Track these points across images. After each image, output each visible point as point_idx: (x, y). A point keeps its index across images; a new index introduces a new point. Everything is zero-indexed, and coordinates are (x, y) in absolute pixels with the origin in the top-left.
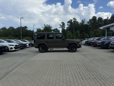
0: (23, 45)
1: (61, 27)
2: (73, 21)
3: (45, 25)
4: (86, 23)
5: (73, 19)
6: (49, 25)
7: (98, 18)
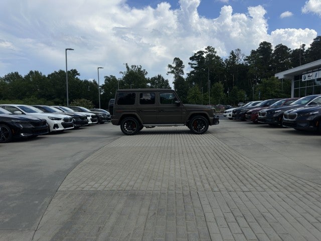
0: (80, 120)
1: (173, 72)
2: (204, 55)
3: (128, 67)
4: (243, 60)
5: (206, 49)
6: (139, 67)
7: (276, 47)
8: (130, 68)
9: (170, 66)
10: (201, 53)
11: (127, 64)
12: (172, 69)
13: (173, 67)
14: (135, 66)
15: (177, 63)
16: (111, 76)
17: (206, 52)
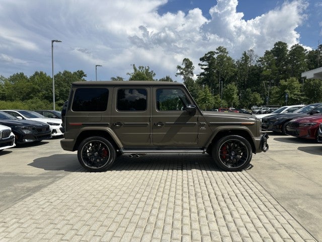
1: (182, 73)
3: (135, 69)
4: (255, 62)
5: (217, 49)
6: (147, 68)
7: (292, 47)
8: (138, 69)
9: (179, 67)
10: (212, 53)
11: (134, 65)
12: (182, 70)
13: (182, 69)
14: (143, 68)
15: (186, 64)
16: (118, 77)
17: (217, 53)
